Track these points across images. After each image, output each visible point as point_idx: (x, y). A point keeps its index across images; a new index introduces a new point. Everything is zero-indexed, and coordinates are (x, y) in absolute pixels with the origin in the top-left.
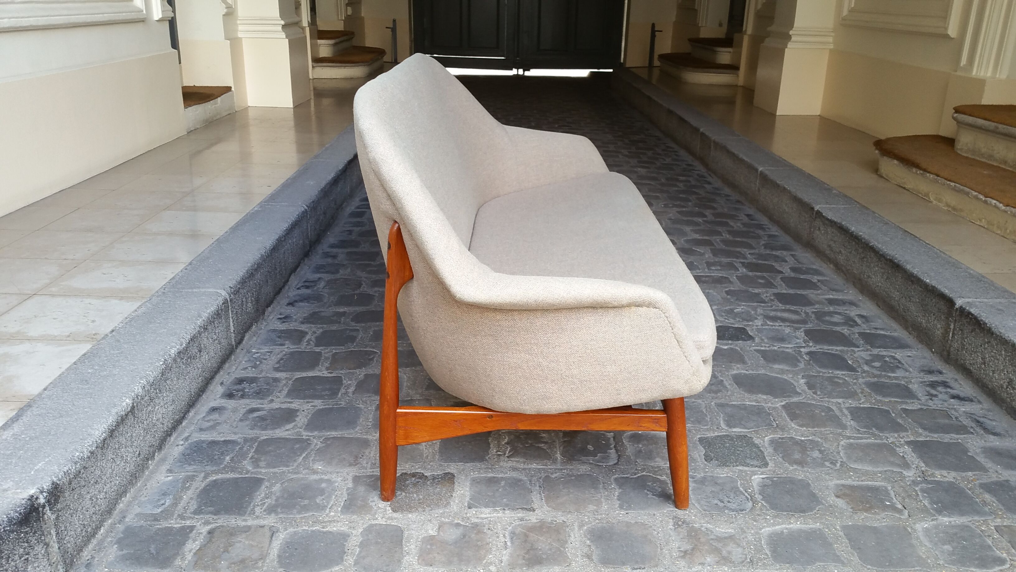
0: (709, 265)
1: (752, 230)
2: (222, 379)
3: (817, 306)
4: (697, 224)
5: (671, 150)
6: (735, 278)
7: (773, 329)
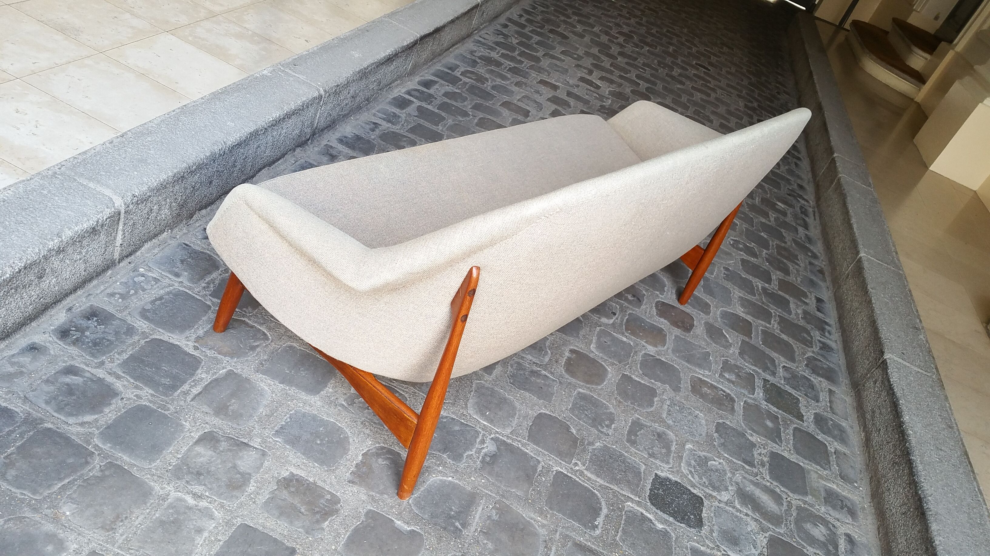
0: (727, 367)
1: (809, 327)
2: (75, 302)
3: (809, 499)
4: (751, 290)
5: (796, 154)
6: (742, 404)
7: (737, 517)
